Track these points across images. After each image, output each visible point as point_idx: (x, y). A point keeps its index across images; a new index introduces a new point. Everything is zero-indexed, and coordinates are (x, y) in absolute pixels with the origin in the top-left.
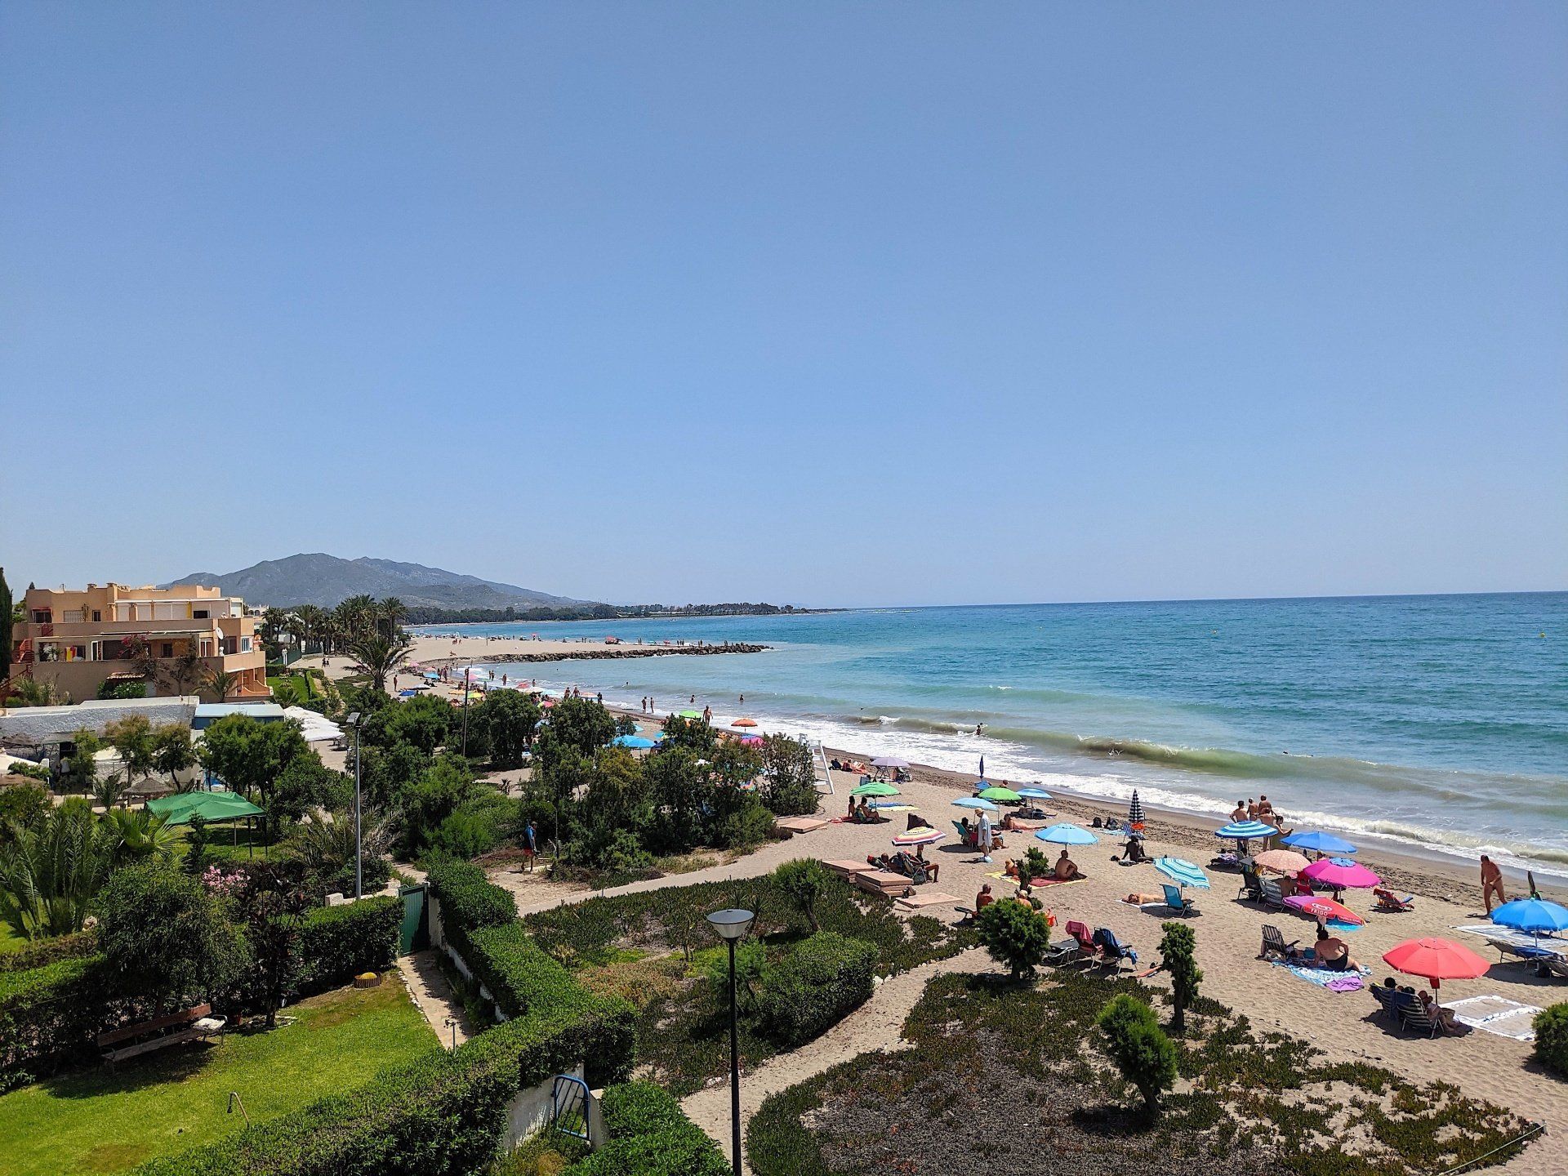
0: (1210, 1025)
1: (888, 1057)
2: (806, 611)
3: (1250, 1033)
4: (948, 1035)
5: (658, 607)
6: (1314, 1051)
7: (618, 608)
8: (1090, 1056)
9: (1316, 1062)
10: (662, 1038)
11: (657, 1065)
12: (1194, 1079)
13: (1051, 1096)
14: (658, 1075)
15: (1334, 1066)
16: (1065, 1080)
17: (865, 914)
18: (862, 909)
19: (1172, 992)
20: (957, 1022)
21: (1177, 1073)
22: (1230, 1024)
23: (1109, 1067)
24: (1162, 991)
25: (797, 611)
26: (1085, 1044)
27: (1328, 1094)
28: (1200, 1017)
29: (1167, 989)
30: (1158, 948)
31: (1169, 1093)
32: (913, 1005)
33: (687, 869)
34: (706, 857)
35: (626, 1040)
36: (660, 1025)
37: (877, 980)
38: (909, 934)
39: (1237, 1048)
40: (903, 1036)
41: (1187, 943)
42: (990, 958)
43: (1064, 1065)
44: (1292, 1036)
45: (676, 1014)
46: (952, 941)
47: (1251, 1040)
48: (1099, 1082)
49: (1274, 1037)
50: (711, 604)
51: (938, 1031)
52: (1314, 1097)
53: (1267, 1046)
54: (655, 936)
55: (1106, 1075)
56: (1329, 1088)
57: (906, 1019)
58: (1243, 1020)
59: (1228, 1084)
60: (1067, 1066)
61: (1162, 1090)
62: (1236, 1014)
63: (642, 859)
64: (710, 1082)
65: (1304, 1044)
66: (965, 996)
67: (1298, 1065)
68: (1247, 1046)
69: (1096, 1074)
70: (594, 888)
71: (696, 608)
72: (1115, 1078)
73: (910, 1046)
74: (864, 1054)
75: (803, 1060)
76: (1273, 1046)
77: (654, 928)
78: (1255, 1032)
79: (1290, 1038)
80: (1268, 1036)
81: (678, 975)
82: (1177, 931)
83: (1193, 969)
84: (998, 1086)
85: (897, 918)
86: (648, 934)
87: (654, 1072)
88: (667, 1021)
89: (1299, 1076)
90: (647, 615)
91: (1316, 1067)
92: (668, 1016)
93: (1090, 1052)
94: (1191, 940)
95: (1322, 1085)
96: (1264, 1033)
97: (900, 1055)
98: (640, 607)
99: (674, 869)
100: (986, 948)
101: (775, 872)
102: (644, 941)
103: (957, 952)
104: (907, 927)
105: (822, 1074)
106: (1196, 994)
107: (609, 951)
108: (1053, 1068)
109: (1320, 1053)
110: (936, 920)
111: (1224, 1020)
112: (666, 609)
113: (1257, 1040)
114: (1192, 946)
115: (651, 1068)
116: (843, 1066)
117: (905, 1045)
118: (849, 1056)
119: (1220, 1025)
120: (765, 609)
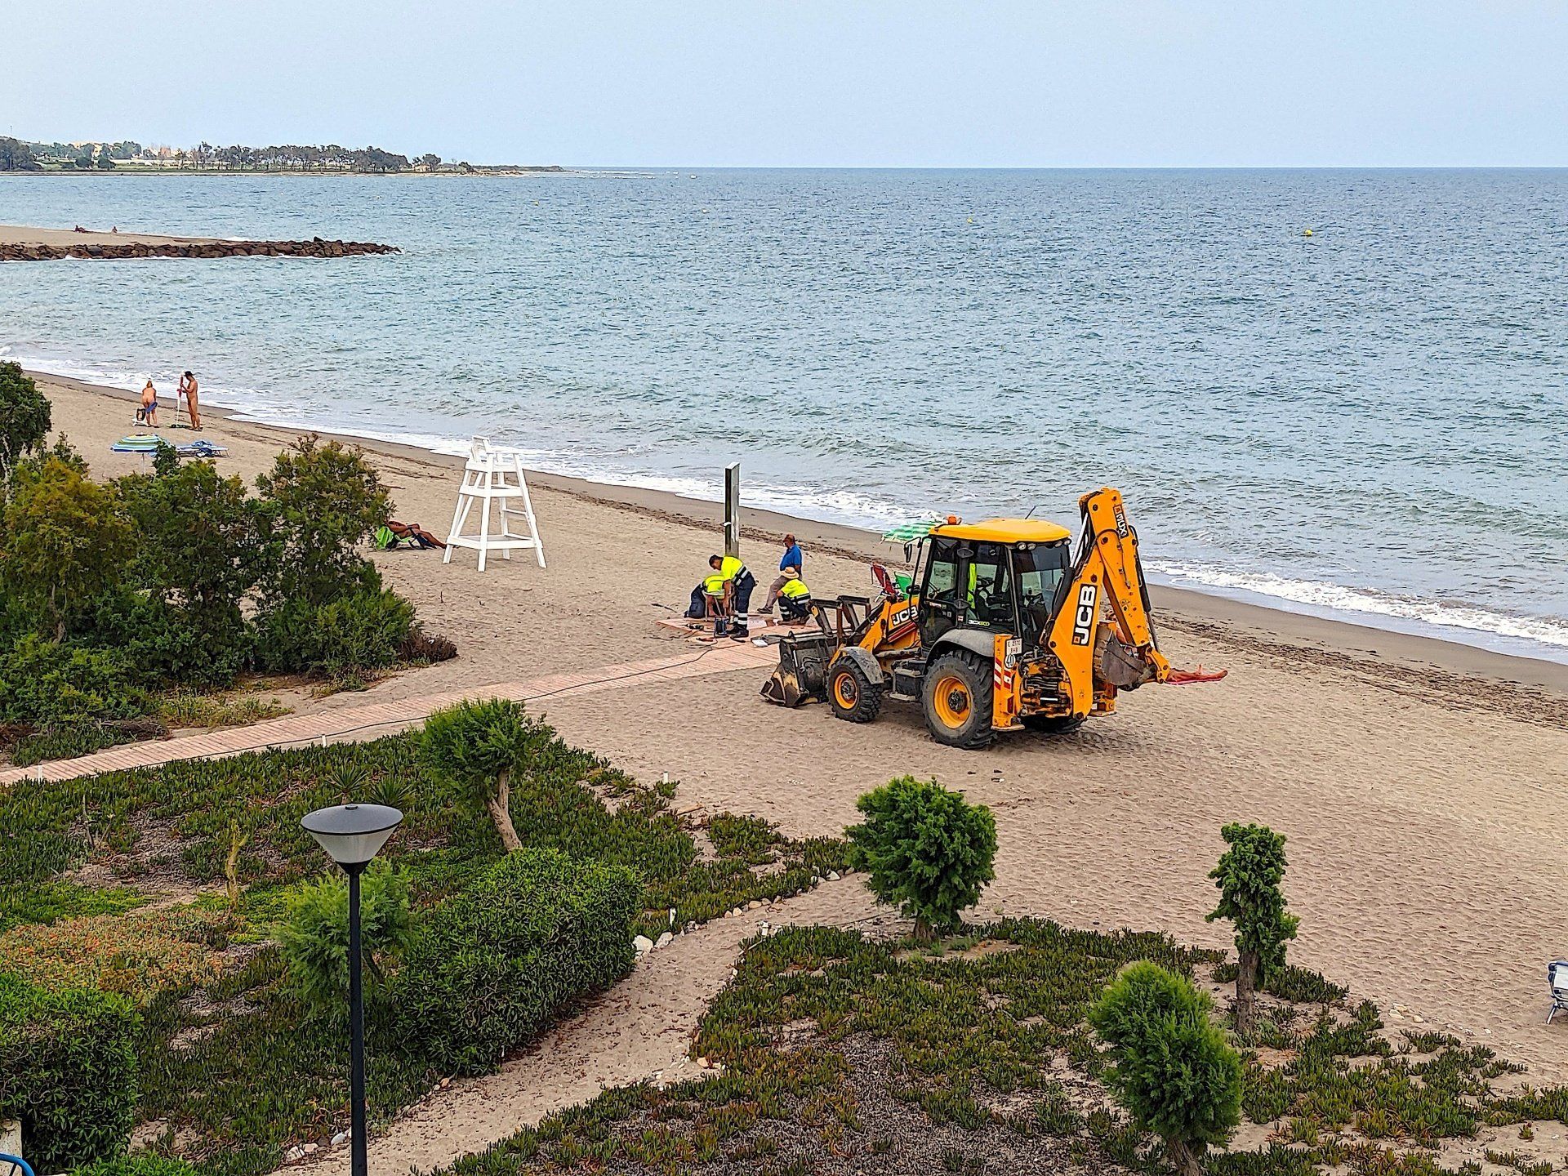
0: (1305, 1020)
1: (665, 1095)
2: (470, 169)
3: (1382, 1034)
4: (785, 1049)
5: (127, 150)
6: (1503, 1067)
7: (39, 148)
8: (1070, 1084)
9: (1504, 1087)
10: (185, 1070)
11: (178, 1123)
12: (1271, 1125)
13: (992, 1161)
14: (180, 1141)
15: (1539, 1094)
16: (1019, 1129)
17: (613, 813)
18: (606, 801)
19: (1233, 957)
20: (807, 1023)
21: (1241, 1113)
22: (1343, 1018)
23: (1107, 1104)
24: (1216, 957)
25: (451, 169)
26: (1060, 1061)
27: (1525, 1146)
28: (1285, 1005)
29: (1224, 953)
30: (1212, 876)
31: (1221, 1151)
32: (714, 992)
33: (227, 722)
34: (265, 699)
35: (109, 1077)
36: (179, 1042)
37: (642, 943)
38: (707, 851)
39: (1356, 1063)
40: (695, 1052)
41: (1271, 864)
42: (871, 896)
43: (1017, 1104)
44: (1463, 1040)
45: (214, 1019)
46: (792, 866)
47: (1380, 1048)
48: (1085, 1133)
49: (1429, 1042)
50: (254, 145)
51: (765, 1042)
52: (1497, 1152)
53: (1415, 1059)
54: (163, 862)
55: (1101, 1119)
56: (1526, 1136)
57: (699, 1019)
58: (1368, 1011)
59: (1337, 1131)
60: (1023, 1103)
61: (1210, 1146)
62: (1355, 998)
63: (124, 701)
64: (293, 1154)
65: (1485, 1053)
66: (819, 973)
67: (1471, 1094)
68: (1376, 1060)
69: (1081, 1118)
70: (19, 763)
71: (222, 154)
72: (1117, 1126)
73: (709, 1072)
74: (618, 1088)
75: (488, 1104)
76: (1426, 1058)
77: (158, 843)
78: (1390, 1033)
79: (1457, 1043)
80: (1413, 1039)
81: (216, 938)
82: (1252, 841)
83: (1278, 913)
84: (889, 1146)
85: (682, 821)
86: (146, 856)
87: (170, 1139)
88: (196, 1035)
89: (1472, 1114)
90: (106, 165)
91: (1504, 1097)
92: (198, 1022)
93: (1069, 1075)
94: (1279, 858)
95: (1514, 1130)
96: (1408, 1035)
97: (689, 1090)
98: (90, 148)
99: (195, 720)
100: (867, 877)
101: (421, 728)
102: (138, 872)
103: (804, 885)
104: (701, 839)
105: (528, 1130)
106: (1279, 961)
107: (61, 892)
108: (996, 1108)
109: (1514, 1070)
110: (763, 823)
111: (1333, 1012)
112: (149, 155)
113: (1394, 1047)
114: (1278, 870)
115: (164, 1129)
116: (570, 1115)
117: (698, 1071)
118: (584, 1093)
119: (1324, 1021)
120: (378, 162)
